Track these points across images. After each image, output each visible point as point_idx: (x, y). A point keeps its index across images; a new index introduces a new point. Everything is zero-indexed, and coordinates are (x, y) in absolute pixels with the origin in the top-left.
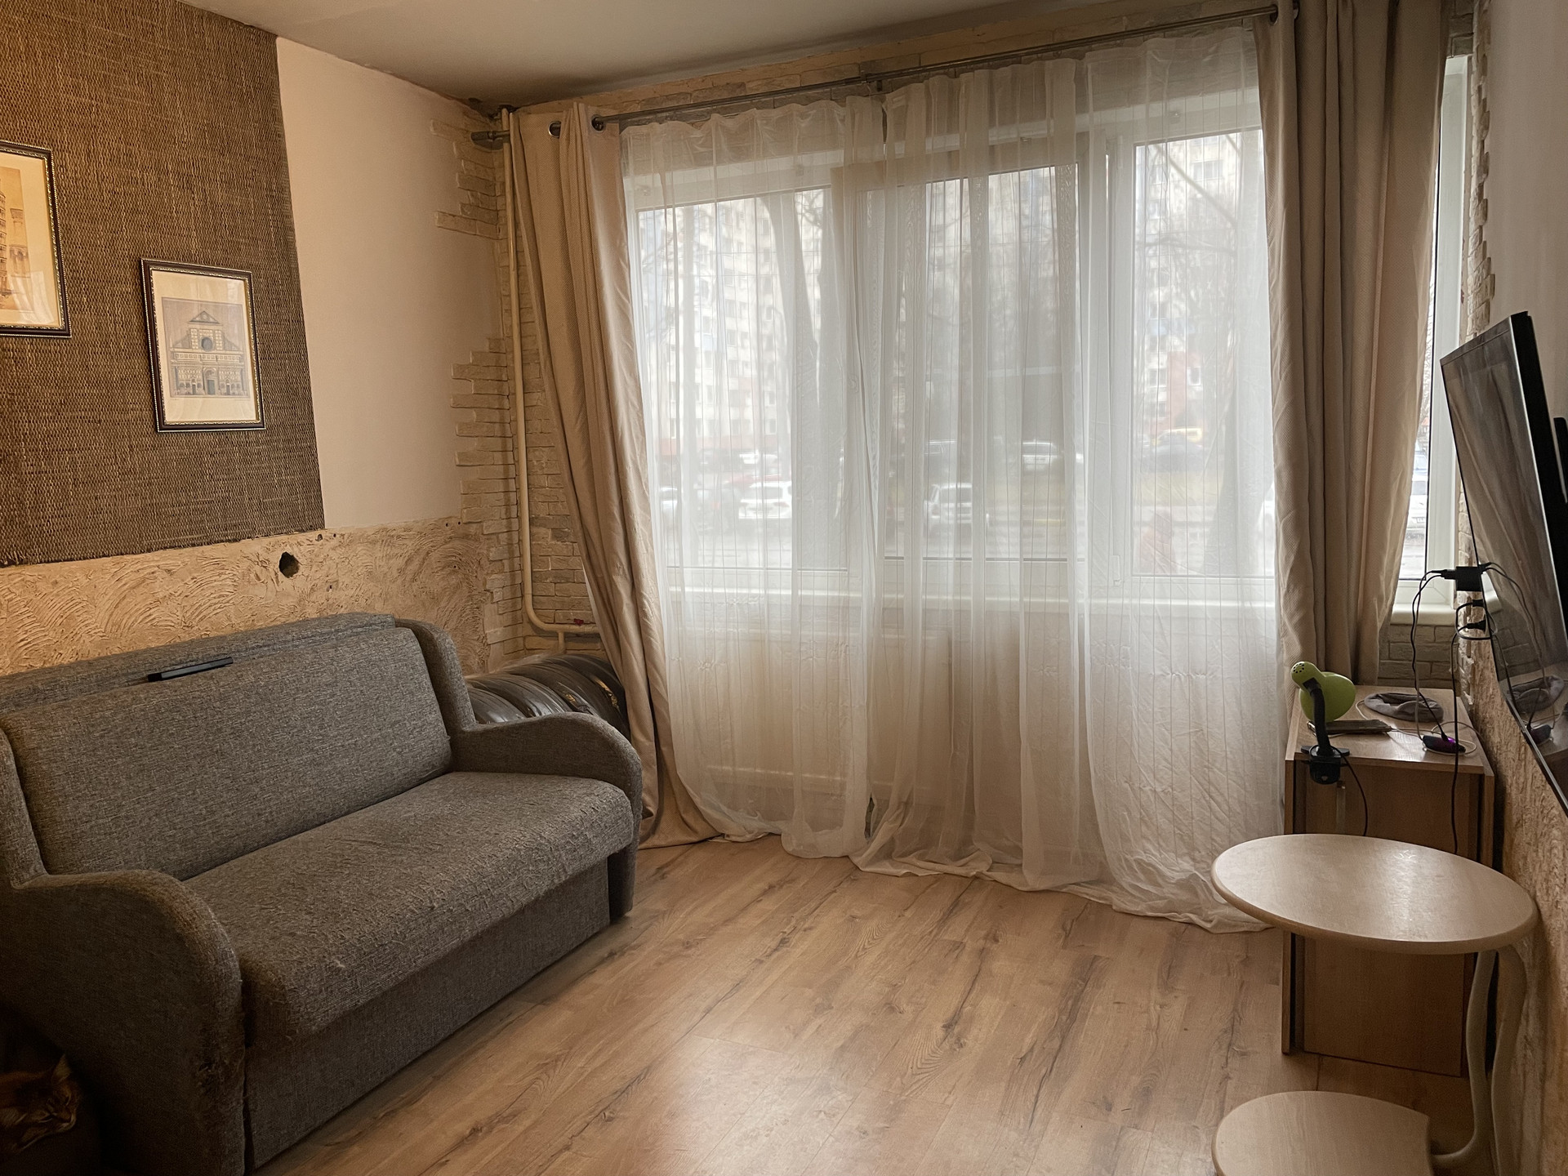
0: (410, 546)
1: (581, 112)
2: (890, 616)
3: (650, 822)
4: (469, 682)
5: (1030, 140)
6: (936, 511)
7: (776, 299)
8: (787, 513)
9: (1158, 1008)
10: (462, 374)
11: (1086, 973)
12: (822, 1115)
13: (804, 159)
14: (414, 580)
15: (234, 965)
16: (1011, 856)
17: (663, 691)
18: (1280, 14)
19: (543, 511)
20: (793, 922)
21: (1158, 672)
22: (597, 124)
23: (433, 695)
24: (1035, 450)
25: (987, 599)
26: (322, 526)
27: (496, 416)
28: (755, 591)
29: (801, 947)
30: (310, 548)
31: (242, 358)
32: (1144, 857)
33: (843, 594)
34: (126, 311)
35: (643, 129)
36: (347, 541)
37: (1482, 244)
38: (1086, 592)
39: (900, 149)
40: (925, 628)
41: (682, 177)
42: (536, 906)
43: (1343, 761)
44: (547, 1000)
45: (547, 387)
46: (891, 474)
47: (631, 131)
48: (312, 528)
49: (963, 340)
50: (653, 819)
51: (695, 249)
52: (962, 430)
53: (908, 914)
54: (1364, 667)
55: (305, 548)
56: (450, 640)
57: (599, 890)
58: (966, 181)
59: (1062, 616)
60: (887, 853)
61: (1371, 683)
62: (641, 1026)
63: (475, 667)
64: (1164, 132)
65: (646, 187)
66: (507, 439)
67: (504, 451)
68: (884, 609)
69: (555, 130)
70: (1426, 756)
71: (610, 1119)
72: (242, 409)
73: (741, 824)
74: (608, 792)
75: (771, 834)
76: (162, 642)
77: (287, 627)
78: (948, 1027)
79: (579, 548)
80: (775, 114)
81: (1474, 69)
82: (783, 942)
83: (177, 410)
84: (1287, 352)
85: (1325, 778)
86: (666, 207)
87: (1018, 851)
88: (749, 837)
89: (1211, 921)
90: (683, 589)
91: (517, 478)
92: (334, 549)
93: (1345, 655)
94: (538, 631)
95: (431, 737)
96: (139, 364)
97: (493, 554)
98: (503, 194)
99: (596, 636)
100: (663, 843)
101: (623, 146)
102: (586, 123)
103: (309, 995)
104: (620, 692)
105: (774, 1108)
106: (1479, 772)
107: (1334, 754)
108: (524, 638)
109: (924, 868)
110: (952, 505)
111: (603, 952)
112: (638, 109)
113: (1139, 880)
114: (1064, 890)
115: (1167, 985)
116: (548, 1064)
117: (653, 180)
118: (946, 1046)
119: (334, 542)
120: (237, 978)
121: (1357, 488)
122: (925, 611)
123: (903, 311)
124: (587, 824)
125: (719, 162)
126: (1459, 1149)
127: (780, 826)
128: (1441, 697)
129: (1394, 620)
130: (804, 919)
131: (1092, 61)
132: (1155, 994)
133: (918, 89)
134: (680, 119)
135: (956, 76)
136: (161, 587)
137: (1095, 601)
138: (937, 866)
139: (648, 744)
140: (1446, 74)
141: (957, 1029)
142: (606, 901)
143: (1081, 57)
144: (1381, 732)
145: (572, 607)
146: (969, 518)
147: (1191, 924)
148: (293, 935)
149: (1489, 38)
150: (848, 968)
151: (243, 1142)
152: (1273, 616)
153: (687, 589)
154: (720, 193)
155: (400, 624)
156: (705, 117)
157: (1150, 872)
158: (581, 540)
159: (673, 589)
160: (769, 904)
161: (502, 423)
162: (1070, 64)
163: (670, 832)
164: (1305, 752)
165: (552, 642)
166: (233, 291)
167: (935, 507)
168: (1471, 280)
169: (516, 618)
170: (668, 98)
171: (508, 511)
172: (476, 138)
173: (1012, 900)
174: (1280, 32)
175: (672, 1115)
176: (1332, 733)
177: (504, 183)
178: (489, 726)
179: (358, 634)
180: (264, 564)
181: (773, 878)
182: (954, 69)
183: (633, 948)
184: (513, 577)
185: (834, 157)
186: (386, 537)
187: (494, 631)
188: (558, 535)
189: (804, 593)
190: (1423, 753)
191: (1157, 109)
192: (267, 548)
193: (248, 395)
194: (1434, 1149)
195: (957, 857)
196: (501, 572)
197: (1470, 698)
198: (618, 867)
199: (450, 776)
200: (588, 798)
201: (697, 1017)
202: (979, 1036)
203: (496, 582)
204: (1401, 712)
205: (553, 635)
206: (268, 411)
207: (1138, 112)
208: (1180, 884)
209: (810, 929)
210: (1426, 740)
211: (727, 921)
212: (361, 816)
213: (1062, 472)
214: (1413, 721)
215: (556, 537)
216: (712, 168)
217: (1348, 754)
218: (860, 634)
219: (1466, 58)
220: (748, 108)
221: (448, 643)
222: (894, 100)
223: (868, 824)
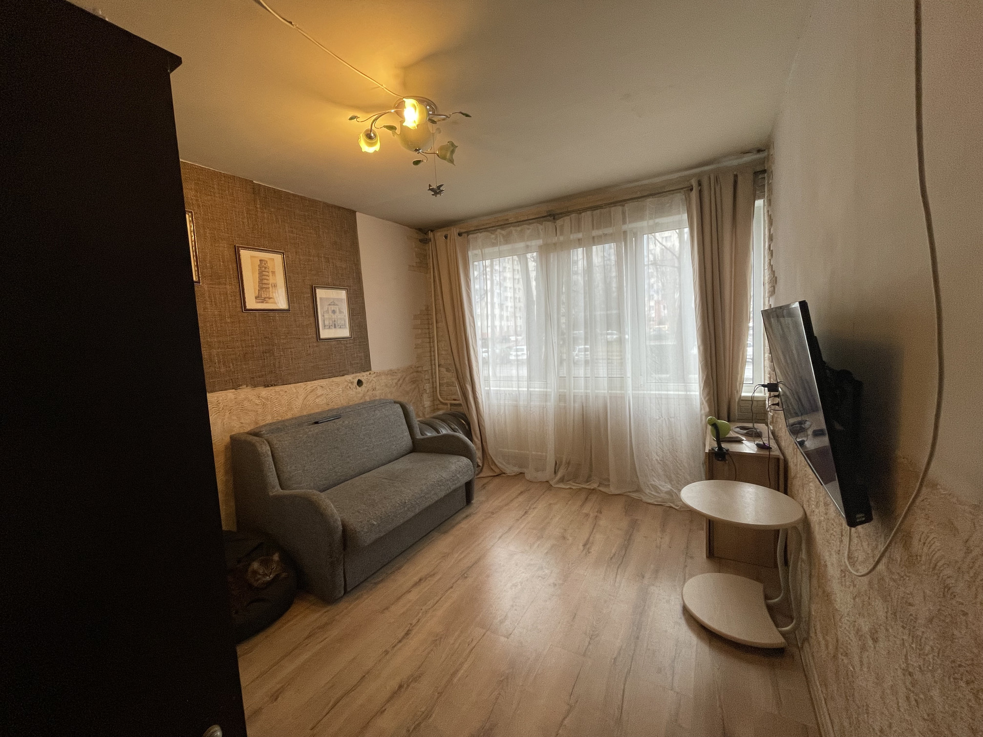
0: (399, 375)
1: (454, 231)
2: (562, 398)
3: (479, 469)
4: (419, 421)
5: (606, 234)
6: (577, 355)
7: (521, 286)
8: (525, 357)
9: (660, 539)
10: (416, 317)
11: (634, 525)
12: (540, 578)
13: (529, 243)
14: (400, 386)
15: (340, 523)
16: (605, 482)
17: (483, 424)
18: (694, 188)
19: (442, 362)
20: (529, 505)
21: (658, 418)
22: (460, 234)
23: (407, 426)
24: (612, 334)
25: (596, 391)
26: (371, 370)
27: (427, 331)
28: (514, 389)
29: (533, 514)
30: (367, 377)
31: (345, 316)
32: (653, 483)
33: (545, 390)
34: (308, 302)
35: (475, 236)
36: (378, 375)
37: (771, 266)
38: (630, 388)
39: (562, 238)
40: (574, 402)
41: (488, 250)
42: (441, 501)
43: (727, 453)
44: (445, 532)
45: (444, 321)
46: (561, 343)
47: (471, 236)
48: (367, 371)
49: (585, 298)
50: (481, 468)
51: (494, 271)
52: (586, 328)
53: (570, 502)
54: (732, 415)
55: (365, 377)
56: (412, 408)
57: (463, 493)
58: (584, 248)
59: (622, 397)
60: (562, 480)
61: (734, 421)
62: (477, 543)
63: (421, 415)
64: (653, 230)
65: (477, 254)
66: (431, 338)
67: (430, 342)
68: (560, 395)
69: (446, 237)
70: (758, 451)
71: (466, 578)
72: (345, 333)
73: (511, 470)
74: (464, 461)
75: (521, 473)
76: (320, 410)
77: (359, 405)
78: (584, 545)
79: (455, 374)
80: (519, 229)
81: (766, 204)
82: (526, 513)
83: (325, 334)
84: (701, 305)
85: (720, 459)
86: (483, 260)
87: (608, 480)
88: (513, 474)
89: (678, 506)
90: (490, 388)
91: (434, 351)
92: (374, 377)
93: (724, 412)
94: (441, 402)
95: (405, 440)
96: (312, 319)
97: (427, 377)
98: (429, 258)
99: (460, 405)
100: (484, 476)
101: (468, 242)
102: (456, 234)
103: (364, 533)
104: (469, 424)
105: (523, 574)
106: (778, 457)
107: (723, 450)
108: (437, 405)
109: (575, 486)
110: (583, 353)
111: (464, 515)
112: (473, 229)
113: (652, 491)
114: (625, 494)
115: (663, 531)
116: (445, 556)
117: (478, 252)
118: (584, 552)
119: (374, 375)
120: (341, 528)
121: (727, 352)
122: (574, 396)
123: (564, 288)
124: (458, 472)
125: (500, 245)
126: (776, 598)
127: (524, 470)
128: (761, 427)
129: (742, 399)
130: (532, 504)
131: (627, 207)
132: (659, 534)
133: (567, 219)
134: (487, 231)
135: (580, 213)
136: (320, 392)
137: (634, 392)
138: (580, 485)
139: (479, 442)
140: (755, 206)
141: (588, 546)
142: (465, 497)
143: (623, 206)
144: (739, 441)
145: (452, 395)
146: (589, 358)
147: (671, 507)
148: (359, 512)
149: (772, 193)
150: (549, 523)
151: (343, 583)
152: (698, 398)
153: (492, 388)
154: (501, 255)
155: (395, 402)
156: (495, 230)
157: (655, 488)
158: (455, 372)
159: (486, 388)
160: (521, 499)
161: (429, 333)
162: (620, 208)
163: (486, 473)
164: (713, 449)
165: (446, 407)
166: (343, 294)
167: (576, 354)
168: (767, 278)
169: (434, 398)
170: (483, 225)
171: (431, 363)
172: (421, 241)
173: (607, 498)
174: (694, 195)
175: (488, 576)
176: (722, 441)
177: (429, 255)
178: (425, 437)
179: (382, 406)
180: (352, 383)
181: (522, 489)
182: (579, 212)
183: (474, 514)
184: (433, 385)
185: (540, 242)
186: (391, 373)
187: (427, 403)
188: (448, 370)
189: (532, 389)
190: (756, 450)
191: (651, 222)
192: (352, 378)
193: (347, 328)
194: (767, 598)
195: (587, 481)
196: (429, 383)
197: (771, 427)
198: (469, 486)
199: (412, 454)
200: (458, 463)
201: (496, 540)
202: (595, 549)
203: (428, 386)
204: (747, 433)
205: (446, 404)
206: (353, 332)
207: (644, 224)
208: (667, 493)
209: (535, 508)
210: (758, 445)
211: (507, 504)
212: (382, 468)
213: (621, 341)
214: (752, 436)
215: (447, 371)
216: (498, 247)
217: (728, 450)
218: (551, 404)
219: (763, 200)
220: (510, 227)
221: (411, 408)
222: (559, 222)
223: (555, 470)
